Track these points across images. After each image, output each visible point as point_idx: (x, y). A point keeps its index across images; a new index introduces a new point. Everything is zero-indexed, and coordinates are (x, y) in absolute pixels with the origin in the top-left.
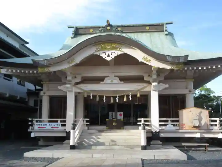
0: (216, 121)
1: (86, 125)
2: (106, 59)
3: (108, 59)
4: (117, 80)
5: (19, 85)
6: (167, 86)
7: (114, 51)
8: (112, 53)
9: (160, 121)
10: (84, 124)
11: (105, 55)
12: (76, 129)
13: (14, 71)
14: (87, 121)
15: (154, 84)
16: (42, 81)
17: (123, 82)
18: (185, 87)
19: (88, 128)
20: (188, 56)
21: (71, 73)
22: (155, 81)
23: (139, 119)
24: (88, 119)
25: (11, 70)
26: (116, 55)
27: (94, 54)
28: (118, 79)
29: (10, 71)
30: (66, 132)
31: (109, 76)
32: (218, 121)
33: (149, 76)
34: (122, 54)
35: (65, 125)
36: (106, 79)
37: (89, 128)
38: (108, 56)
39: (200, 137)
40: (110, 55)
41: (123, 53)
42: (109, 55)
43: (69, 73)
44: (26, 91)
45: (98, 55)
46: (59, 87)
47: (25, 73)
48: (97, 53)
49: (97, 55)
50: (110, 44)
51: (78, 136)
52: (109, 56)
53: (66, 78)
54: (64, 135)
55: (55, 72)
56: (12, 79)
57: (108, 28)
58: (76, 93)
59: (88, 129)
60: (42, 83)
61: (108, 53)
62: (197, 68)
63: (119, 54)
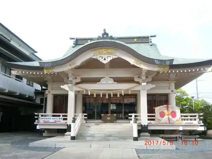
0: (195, 116)
1: (84, 120)
3: (105, 62)
4: (111, 81)
5: (27, 85)
6: (154, 86)
7: (109, 55)
8: (108, 57)
9: (148, 116)
11: (102, 58)
12: (76, 122)
13: (24, 72)
14: (85, 116)
15: (143, 84)
16: (47, 82)
17: (116, 83)
18: (168, 88)
19: (86, 121)
20: (173, 60)
21: (72, 74)
22: (144, 81)
23: (130, 114)
24: (86, 114)
25: (21, 72)
26: (111, 59)
27: (93, 58)
28: (112, 79)
29: (20, 72)
30: (68, 125)
31: (104, 77)
32: (197, 117)
33: (139, 77)
35: (66, 119)
36: (102, 80)
37: (87, 122)
38: (104, 60)
39: (182, 130)
40: (106, 58)
41: (117, 57)
43: (70, 75)
44: (34, 90)
45: (96, 58)
47: (32, 74)
50: (107, 49)
51: (78, 128)
52: (105, 59)
53: (68, 78)
54: (65, 127)
55: (58, 73)
56: (22, 80)
57: (105, 36)
58: (76, 91)
59: (86, 123)
60: (47, 83)
61: (104, 56)
62: (179, 71)
63: (114, 58)
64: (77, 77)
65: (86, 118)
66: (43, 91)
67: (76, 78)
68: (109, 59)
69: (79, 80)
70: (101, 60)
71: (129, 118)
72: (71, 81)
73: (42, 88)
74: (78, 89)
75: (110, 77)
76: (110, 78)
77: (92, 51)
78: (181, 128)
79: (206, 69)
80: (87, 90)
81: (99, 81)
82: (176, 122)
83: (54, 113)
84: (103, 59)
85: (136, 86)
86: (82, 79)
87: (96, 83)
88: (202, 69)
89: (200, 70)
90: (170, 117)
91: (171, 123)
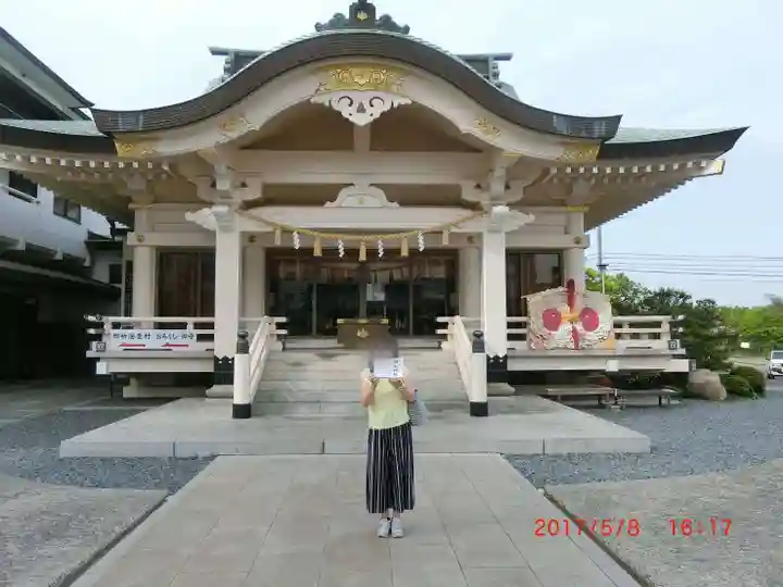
0: (658, 324)
1: (275, 338)
2: (351, 118)
3: (361, 120)
4: (378, 199)
5: (57, 217)
6: (531, 218)
7: (379, 94)
8: (374, 102)
9: (510, 325)
10: (272, 335)
11: (350, 105)
12: (251, 349)
13: (34, 160)
14: (280, 326)
16: (132, 202)
17: (395, 204)
18: (563, 228)
19: (284, 344)
20: (618, 118)
21: (229, 168)
22: (495, 200)
23: (440, 319)
24: (283, 320)
25: (23, 157)
26: (387, 108)
27: (312, 100)
28: (381, 193)
29: (18, 158)
30: (216, 359)
31: (352, 184)
32: (665, 328)
33: (478, 186)
34: (406, 105)
35: (210, 338)
36: (343, 193)
37: (288, 345)
38: (358, 111)
39: (616, 370)
40: (367, 106)
41: (410, 102)
42: (361, 105)
43: (221, 169)
44: (84, 237)
45: (327, 104)
46: (189, 216)
47: (70, 167)
48: (323, 100)
49: (322, 105)
50: (369, 70)
51: (258, 372)
52: (361, 109)
53: (214, 185)
54: (209, 368)
55: (175, 162)
56: (35, 196)
57: (362, 16)
58: (243, 234)
59: (284, 349)
60: (131, 206)
61: (358, 98)
62: (615, 170)
63: (395, 105)
64: (247, 182)
65: (284, 332)
66: (117, 239)
67: (244, 185)
68: (377, 111)
69: (254, 193)
70: (347, 112)
71: (439, 331)
72: (226, 196)
73: (113, 225)
74: (252, 227)
75: (371, 185)
76: (372, 188)
77: (313, 72)
78: (613, 366)
79: (703, 164)
80: (287, 232)
81: (333, 199)
82: (599, 346)
83: (161, 315)
84: (356, 105)
85: (468, 218)
86: (266, 187)
87: (320, 203)
88: (690, 164)
89: (682, 167)
90: (579, 327)
91: (583, 349)
